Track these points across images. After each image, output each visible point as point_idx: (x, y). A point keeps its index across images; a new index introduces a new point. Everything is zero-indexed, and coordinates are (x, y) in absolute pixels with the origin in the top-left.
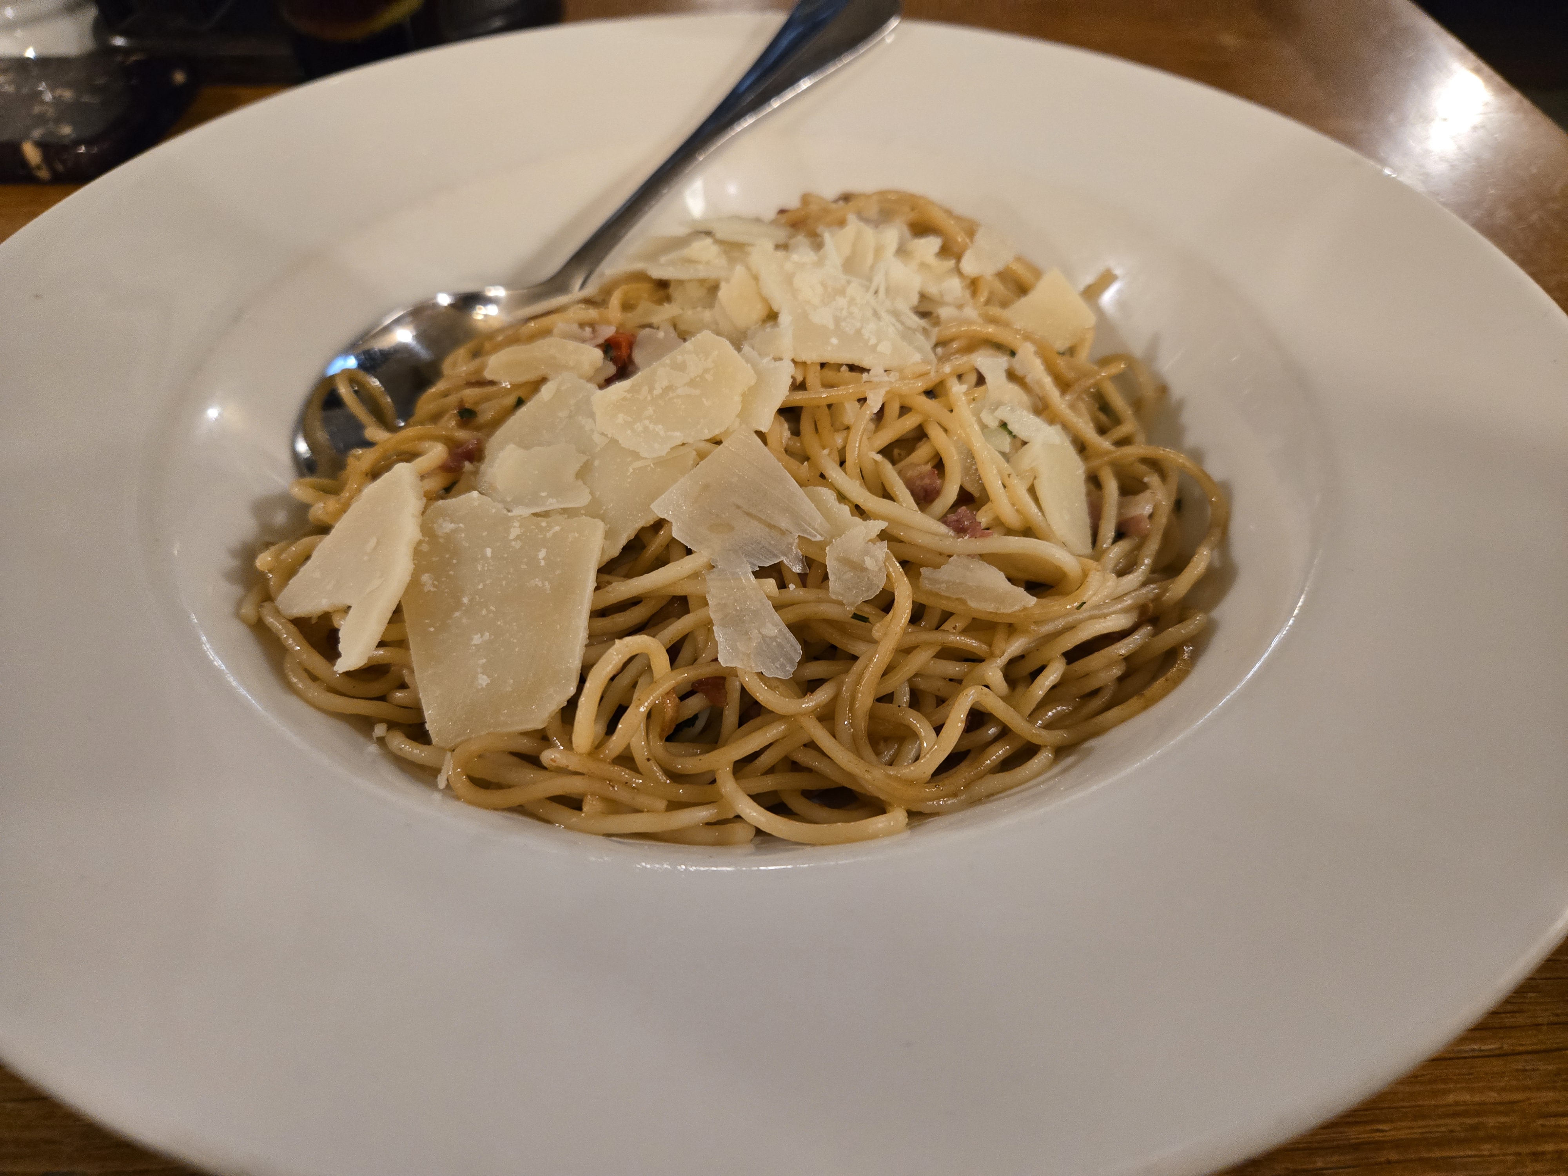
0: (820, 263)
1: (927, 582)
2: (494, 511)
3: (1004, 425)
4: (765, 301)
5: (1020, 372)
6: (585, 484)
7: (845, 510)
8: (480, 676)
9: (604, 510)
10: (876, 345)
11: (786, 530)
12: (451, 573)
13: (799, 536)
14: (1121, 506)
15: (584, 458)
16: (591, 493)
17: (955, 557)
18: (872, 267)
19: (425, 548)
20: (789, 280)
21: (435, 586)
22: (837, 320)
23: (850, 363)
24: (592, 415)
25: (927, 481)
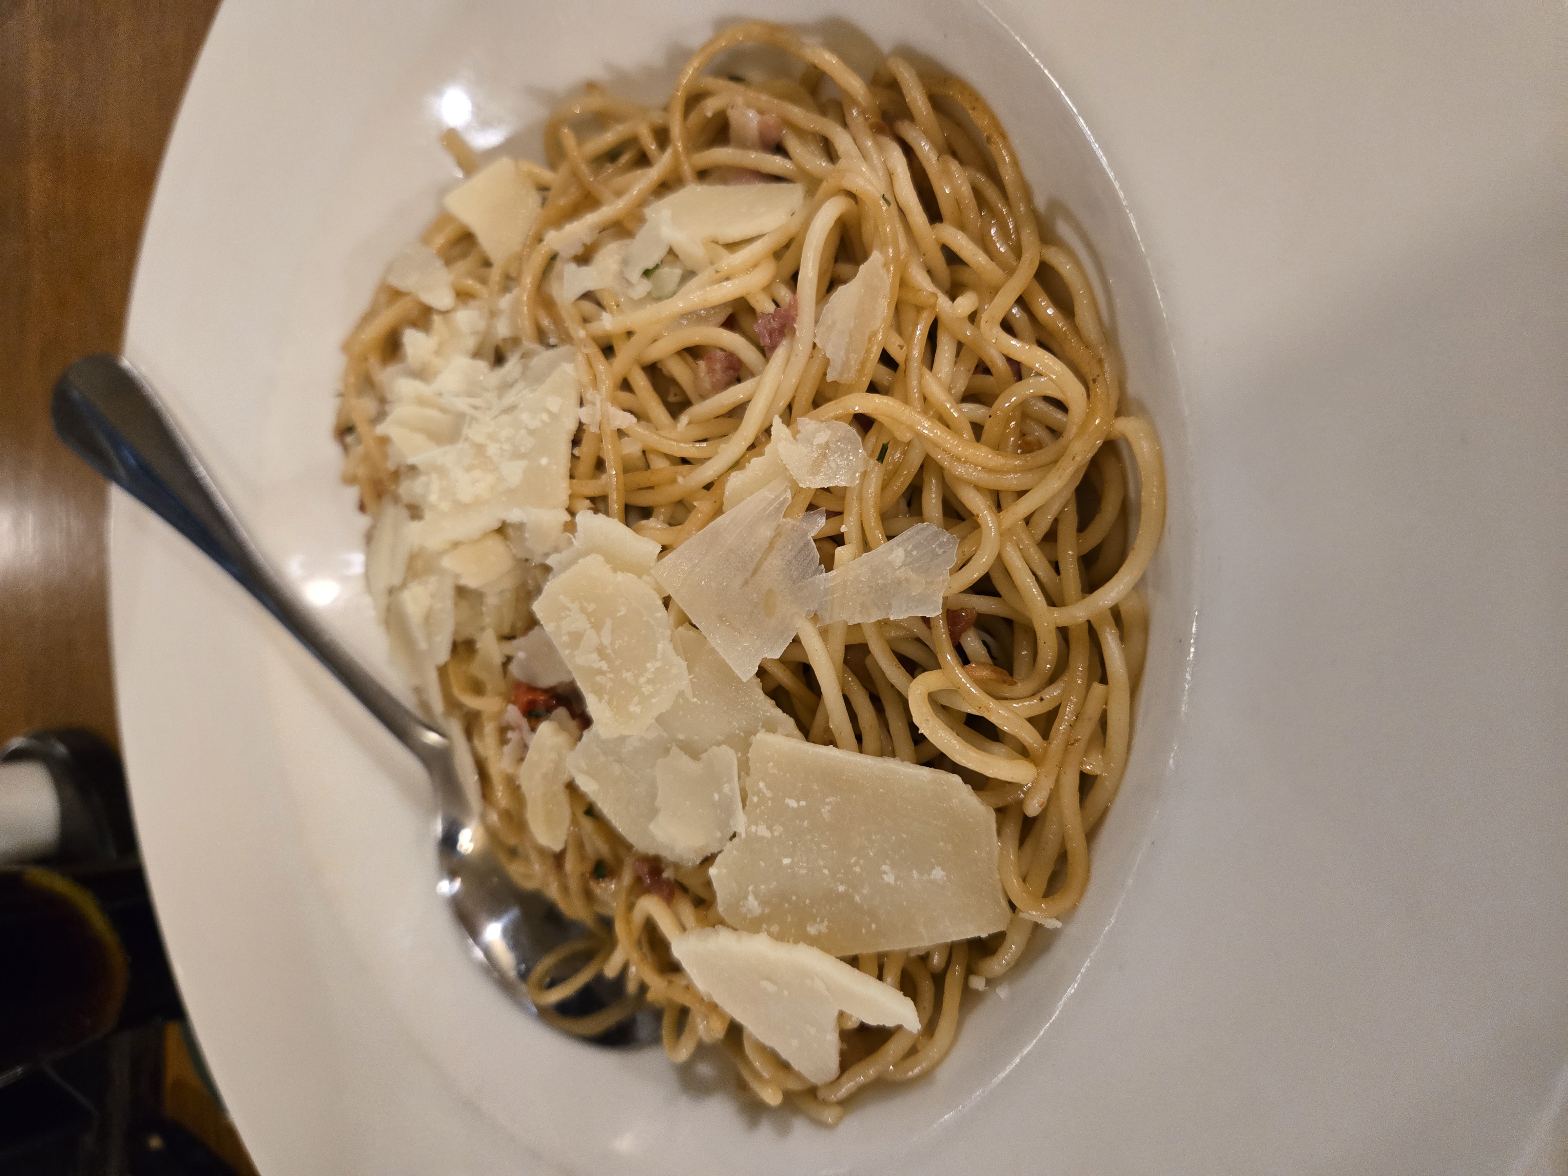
0: (441, 471)
1: (846, 376)
2: (735, 852)
3: (647, 273)
4: (485, 535)
5: (579, 250)
6: (706, 750)
7: (756, 464)
8: (932, 877)
9: (741, 731)
10: (550, 413)
11: (775, 531)
12: (807, 901)
13: (783, 517)
14: (743, 145)
15: (675, 750)
16: (719, 744)
17: (817, 341)
18: (443, 410)
19: (775, 929)
20: (461, 507)
21: (822, 921)
22: (517, 455)
23: (571, 444)
24: (622, 739)
25: (718, 366)
